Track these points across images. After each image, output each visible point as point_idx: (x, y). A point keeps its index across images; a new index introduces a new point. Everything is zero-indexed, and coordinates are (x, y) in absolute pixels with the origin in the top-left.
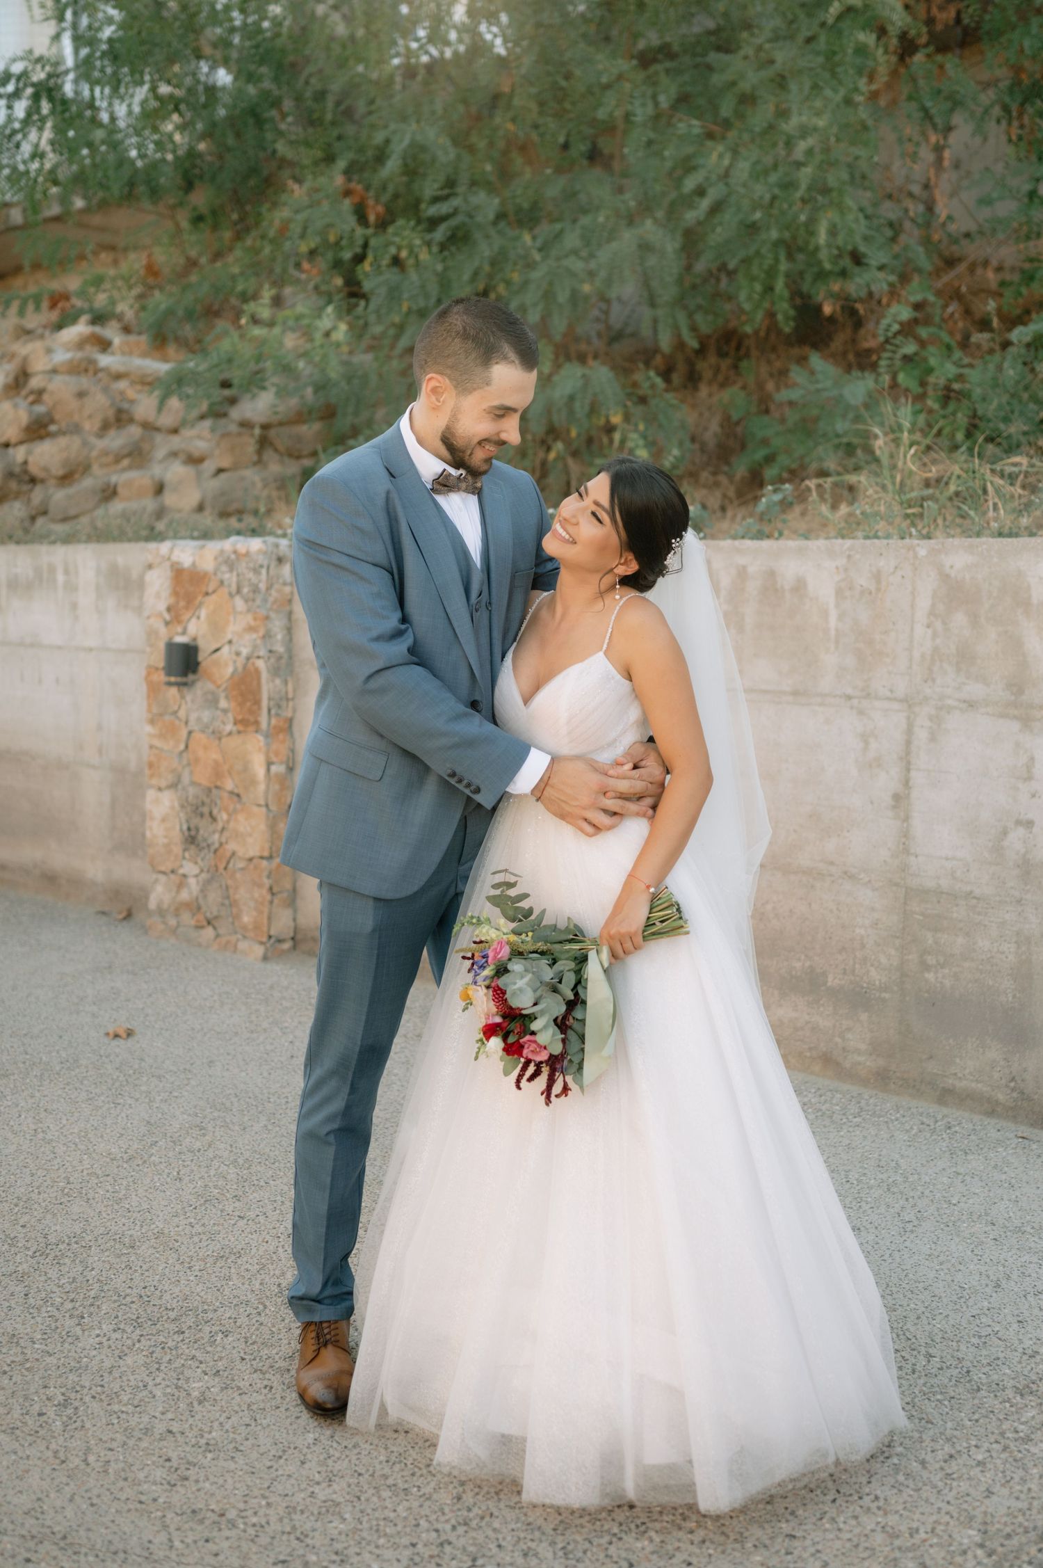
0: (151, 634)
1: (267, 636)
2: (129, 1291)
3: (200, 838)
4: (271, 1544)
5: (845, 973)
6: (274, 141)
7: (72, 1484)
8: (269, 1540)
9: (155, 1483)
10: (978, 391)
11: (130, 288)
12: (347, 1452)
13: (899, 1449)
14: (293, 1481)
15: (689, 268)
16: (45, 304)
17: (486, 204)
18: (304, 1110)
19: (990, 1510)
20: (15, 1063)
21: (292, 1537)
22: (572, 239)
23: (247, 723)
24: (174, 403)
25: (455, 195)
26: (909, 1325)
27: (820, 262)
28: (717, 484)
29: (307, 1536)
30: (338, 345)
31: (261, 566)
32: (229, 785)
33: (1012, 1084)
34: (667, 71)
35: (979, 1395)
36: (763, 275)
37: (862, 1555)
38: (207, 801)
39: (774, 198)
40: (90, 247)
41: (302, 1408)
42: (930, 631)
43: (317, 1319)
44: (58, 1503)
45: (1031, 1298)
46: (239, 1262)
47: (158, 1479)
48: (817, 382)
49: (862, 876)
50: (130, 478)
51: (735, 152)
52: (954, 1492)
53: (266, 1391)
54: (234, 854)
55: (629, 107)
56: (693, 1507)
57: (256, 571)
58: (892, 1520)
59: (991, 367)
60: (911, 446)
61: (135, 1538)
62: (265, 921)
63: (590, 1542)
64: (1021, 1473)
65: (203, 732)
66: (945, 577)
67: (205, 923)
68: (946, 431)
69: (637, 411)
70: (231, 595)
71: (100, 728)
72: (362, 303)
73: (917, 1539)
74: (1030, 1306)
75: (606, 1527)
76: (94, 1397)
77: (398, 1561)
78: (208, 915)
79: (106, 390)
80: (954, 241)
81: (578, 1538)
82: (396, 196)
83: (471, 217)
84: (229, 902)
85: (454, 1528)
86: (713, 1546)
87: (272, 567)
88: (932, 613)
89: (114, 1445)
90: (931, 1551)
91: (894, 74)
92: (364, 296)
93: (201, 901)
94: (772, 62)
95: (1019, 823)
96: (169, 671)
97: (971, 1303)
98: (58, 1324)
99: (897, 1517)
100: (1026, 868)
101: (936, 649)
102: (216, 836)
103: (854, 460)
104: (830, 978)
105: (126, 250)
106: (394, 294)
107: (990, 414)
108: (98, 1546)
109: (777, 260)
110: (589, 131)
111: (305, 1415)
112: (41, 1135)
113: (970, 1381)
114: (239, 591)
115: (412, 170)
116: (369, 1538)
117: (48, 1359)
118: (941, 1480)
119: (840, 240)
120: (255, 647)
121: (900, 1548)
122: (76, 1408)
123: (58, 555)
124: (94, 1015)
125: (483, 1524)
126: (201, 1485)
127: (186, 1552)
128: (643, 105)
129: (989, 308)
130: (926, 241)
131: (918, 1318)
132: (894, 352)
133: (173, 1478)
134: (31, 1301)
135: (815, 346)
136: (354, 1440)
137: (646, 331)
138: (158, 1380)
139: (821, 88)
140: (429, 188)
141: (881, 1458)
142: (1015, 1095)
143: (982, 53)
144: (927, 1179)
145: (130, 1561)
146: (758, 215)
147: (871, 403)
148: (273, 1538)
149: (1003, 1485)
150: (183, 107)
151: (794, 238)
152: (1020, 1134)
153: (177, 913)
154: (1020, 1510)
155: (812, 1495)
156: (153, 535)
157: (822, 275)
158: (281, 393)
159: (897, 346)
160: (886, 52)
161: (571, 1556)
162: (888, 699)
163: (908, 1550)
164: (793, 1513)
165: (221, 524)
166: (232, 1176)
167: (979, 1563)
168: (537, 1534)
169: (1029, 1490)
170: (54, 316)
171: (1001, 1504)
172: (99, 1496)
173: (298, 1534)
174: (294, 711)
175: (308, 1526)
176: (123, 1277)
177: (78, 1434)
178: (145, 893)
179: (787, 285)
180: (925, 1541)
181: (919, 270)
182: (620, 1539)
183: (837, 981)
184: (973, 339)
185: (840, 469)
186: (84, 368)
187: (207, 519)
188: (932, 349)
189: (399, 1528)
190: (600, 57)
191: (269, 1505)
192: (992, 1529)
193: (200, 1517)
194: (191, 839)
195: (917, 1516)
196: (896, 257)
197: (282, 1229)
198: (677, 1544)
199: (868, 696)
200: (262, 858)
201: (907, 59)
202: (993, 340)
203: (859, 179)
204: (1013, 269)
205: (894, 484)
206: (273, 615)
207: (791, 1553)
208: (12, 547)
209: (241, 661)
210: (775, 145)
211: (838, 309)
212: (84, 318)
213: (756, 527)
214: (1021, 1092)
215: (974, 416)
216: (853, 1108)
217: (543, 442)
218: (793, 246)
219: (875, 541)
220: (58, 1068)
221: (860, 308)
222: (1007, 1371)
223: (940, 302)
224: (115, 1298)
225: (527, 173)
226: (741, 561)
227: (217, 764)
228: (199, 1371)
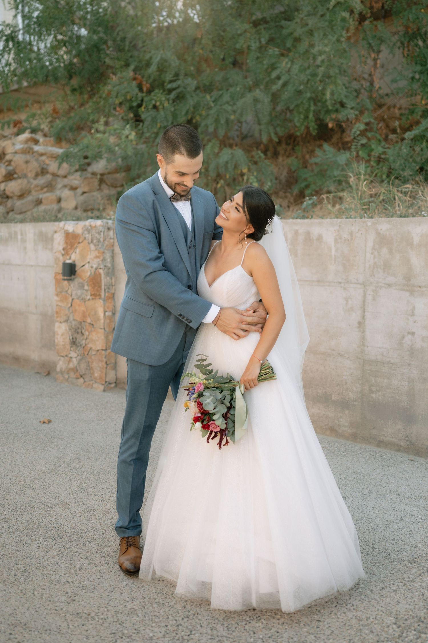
0: (57, 259)
1: (104, 260)
2: (50, 525)
3: (77, 342)
5: (339, 394)
6: (105, 58)
7: (28, 603)
8: (108, 625)
9: (62, 602)
10: (391, 158)
11: (46, 118)
12: (140, 589)
13: (362, 586)
14: (117, 601)
15: (274, 109)
16: (12, 125)
17: (192, 83)
18: (121, 451)
19: (398, 609)
20: (3, 434)
21: (117, 623)
22: (226, 98)
23: (96, 295)
24: (65, 165)
25: (178, 79)
26: (366, 536)
27: (327, 106)
28: (286, 197)
29: (123, 623)
30: (131, 141)
31: (101, 231)
32: (89, 320)
33: (407, 439)
34: (265, 28)
35: (394, 563)
36: (304, 112)
37: (347, 628)
38: (80, 327)
39: (308, 80)
40: (30, 102)
42: (373, 256)
43: (126, 536)
44: (23, 611)
45: (415, 524)
46: (95, 513)
47: (63, 601)
48: (326, 155)
49: (346, 355)
50: (47, 196)
51: (292, 62)
52: (384, 602)
53: (106, 565)
54: (91, 348)
55: (249, 43)
56: (279, 610)
57: (99, 233)
58: (359, 614)
59: (397, 148)
60: (364, 181)
61: (54, 625)
62: (104, 376)
63: (238, 624)
64: (411, 594)
65: (78, 299)
66: (378, 234)
67: (79, 377)
68: (379, 175)
69: (253, 167)
70: (89, 243)
71: (36, 298)
72: (141, 124)
73: (369, 622)
74: (414, 528)
75: (244, 618)
76: (36, 568)
77: (160, 632)
78: (81, 373)
79: (37, 160)
80: (382, 97)
81: (233, 622)
82: (154, 80)
83: (185, 88)
84: (89, 368)
85: (183, 619)
86: (287, 625)
87: (106, 232)
88: (373, 248)
89: (45, 587)
90: (375, 626)
91: (357, 29)
92: (142, 121)
93: (78, 368)
94: (307, 25)
95: (409, 333)
96: (64, 274)
97: (390, 526)
98: (22, 539)
99: (361, 613)
100: (412, 351)
101: (375, 263)
102: (84, 341)
103: (341, 187)
104: (333, 397)
105: (44, 103)
106: (154, 120)
107: (397, 168)
108: (39, 628)
109: (310, 106)
110: (233, 53)
111: (122, 574)
112: (14, 463)
113: (390, 558)
114: (92, 242)
115: (162, 69)
116: (149, 623)
117: (18, 553)
118: (379, 598)
119: (335, 97)
120: (99, 264)
121: (362, 625)
122: (29, 573)
123: (18, 227)
124: (35, 414)
125: (195, 617)
126: (80, 603)
127: (75, 630)
128: (255, 42)
129: (396, 124)
130: (370, 97)
131: (369, 533)
132: (357, 143)
133: (69, 600)
134: (11, 530)
135: (325, 140)
136: (142, 584)
137: (257, 135)
138: (62, 561)
139: (327, 35)
140: (168, 77)
141: (355, 589)
142: (408, 443)
143: (393, 20)
144: (373, 477)
145: (52, 633)
146: (302, 87)
147: (348, 164)
148: (110, 624)
149: (404, 599)
150: (67, 44)
151: (317, 96)
152: (410, 459)
153: (68, 373)
154: (411, 609)
155: (327, 604)
156: (57, 219)
157: (328, 112)
158: (109, 161)
159: (359, 140)
160: (354, 20)
161: (230, 630)
162: (356, 283)
163: (366, 626)
164: (319, 612)
165: (85, 214)
166: (91, 479)
167: (394, 631)
168: (216, 621)
169: (414, 601)
170: (15, 130)
171: (403, 607)
172: (39, 608)
173: (120, 621)
174: (115, 290)
175: (124, 619)
176: (48, 520)
177: (30, 583)
178: (55, 365)
179: (314, 116)
180: (372, 622)
181: (367, 109)
182: (250, 623)
183: (336, 398)
184: (390, 137)
185: (336, 190)
186: (28, 151)
187: (79, 213)
188: (373, 141)
189: (161, 619)
190: (237, 23)
191: (108, 610)
192: (399, 617)
193: (80, 616)
194: (74, 343)
195: (369, 612)
196: (358, 104)
197: (112, 500)
198: (273, 624)
199: (348, 282)
200: (102, 350)
201: (362, 23)
202: (398, 137)
203: (343, 72)
204: (405, 109)
205: (358, 196)
206: (106, 251)
207: (319, 628)
209: (93, 270)
210: (308, 58)
211: (335, 125)
212: (28, 131)
213: (302, 214)
214: (411, 442)
215: (390, 168)
216: (343, 449)
217: (215, 180)
218: (316, 100)
219: (351, 219)
220: (20, 436)
221: (344, 125)
222: (405, 554)
223: (376, 122)
224: (45, 528)
225: (208, 71)
226: (296, 228)
227: (84, 312)
228: (79, 557)
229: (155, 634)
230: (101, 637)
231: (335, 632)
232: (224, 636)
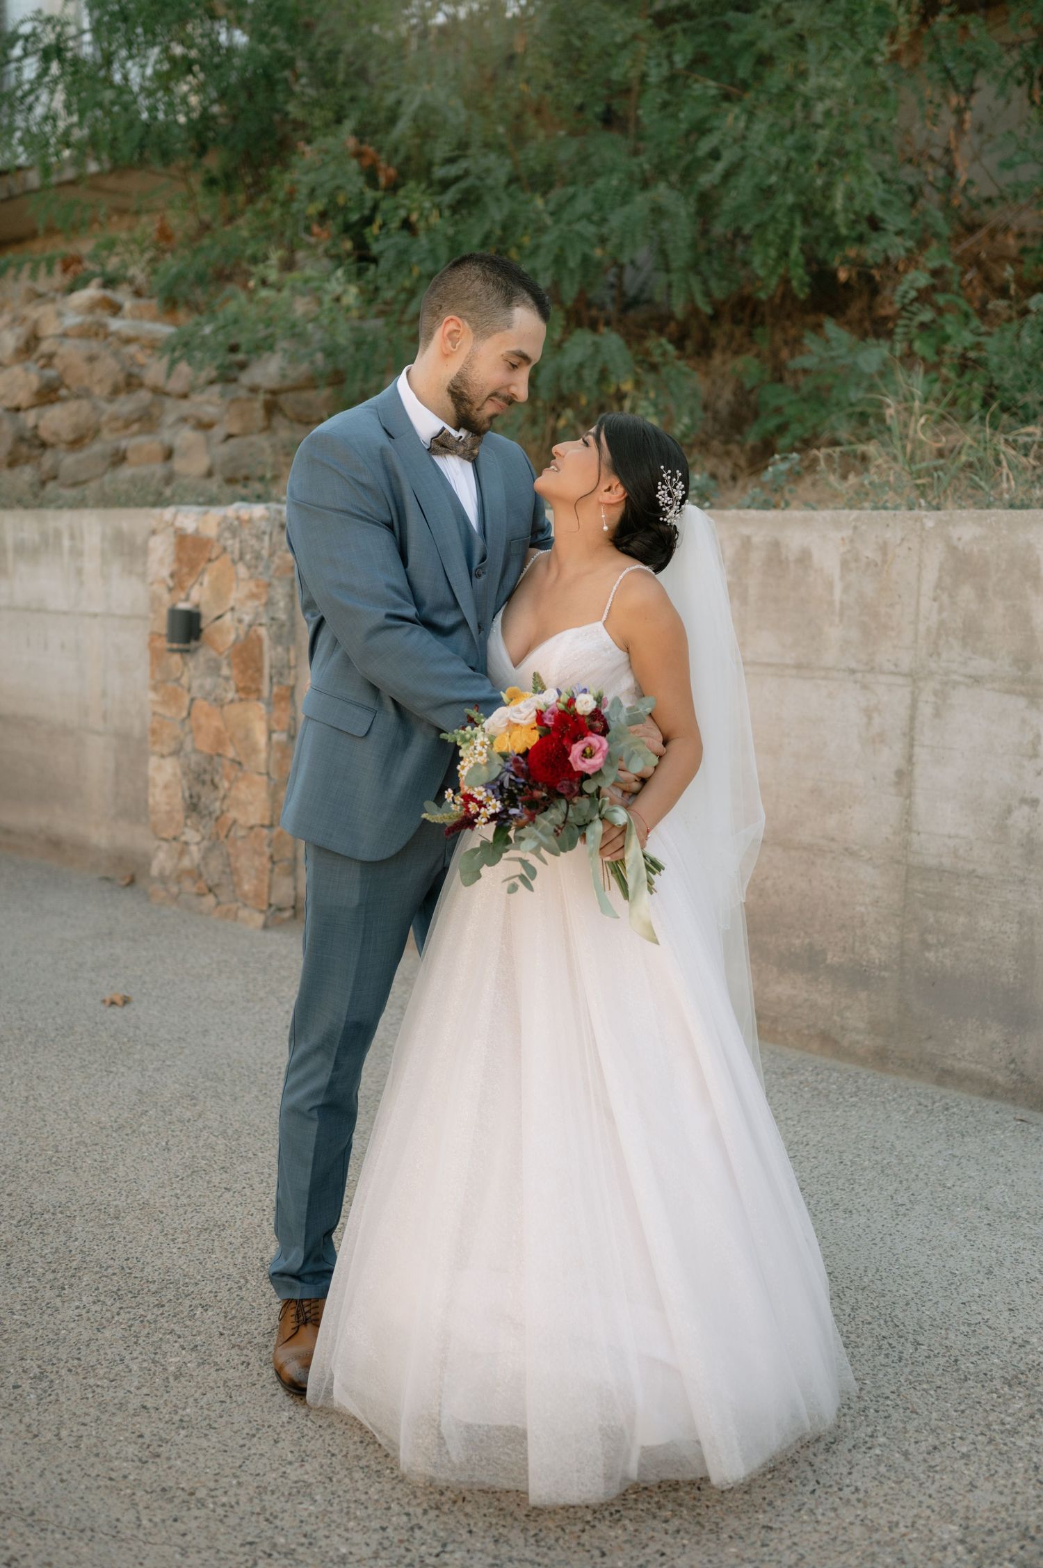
0: (155, 600)
1: (270, 603)
2: (111, 1262)
3: (201, 806)
4: (240, 1525)
5: (844, 950)
6: (286, 102)
7: (43, 1458)
8: (238, 1521)
9: (126, 1460)
10: (994, 361)
11: (142, 252)
12: (322, 1432)
13: (882, 1440)
14: (265, 1460)
15: (705, 232)
16: (58, 268)
17: (499, 168)
18: (288, 1085)
19: (972, 1505)
20: (11, 1029)
21: (261, 1518)
22: (584, 203)
23: (248, 691)
24: (183, 367)
25: (465, 156)
26: (897, 1312)
27: (836, 227)
28: (728, 454)
29: (276, 1517)
30: (348, 309)
31: (264, 533)
32: (231, 753)
33: (1012, 1066)
34: (684, 31)
35: (966, 1384)
36: (778, 240)
37: (839, 1549)
38: (209, 768)
39: (790, 161)
40: (103, 210)
41: (278, 1385)
42: (936, 605)
43: (297, 1296)
44: (28, 1479)
45: (1023, 1286)
46: (223, 1234)
47: (130, 1456)
48: (832, 349)
49: (864, 852)
50: (140, 444)
51: (751, 115)
52: (937, 1485)
53: (243, 1367)
54: (235, 822)
55: (644, 68)
57: (259, 537)
58: (872, 1513)
59: (1009, 335)
60: (921, 416)
61: (103, 1516)
62: (266, 890)
63: (563, 1530)
64: (1006, 1466)
65: (205, 699)
66: (952, 549)
67: (206, 891)
68: (963, 400)
69: (649, 378)
70: (234, 562)
71: (104, 694)
72: (372, 267)
73: (896, 1534)
74: (1022, 1294)
75: (579, 1514)
76: (70, 1370)
77: (367, 1545)
78: (210, 883)
79: (116, 354)
80: (975, 206)
81: (551, 1525)
82: (408, 159)
83: (480, 178)
84: (231, 870)
85: (425, 1512)
86: (688, 1537)
87: (275, 533)
88: (939, 586)
89: (87, 1420)
90: (911, 1546)
91: (916, 34)
92: (375, 260)
93: (202, 868)
94: (790, 21)
95: (1023, 801)
96: (172, 638)
97: (961, 1289)
98: (38, 1295)
99: (876, 1510)
100: (1029, 847)
101: (942, 623)
102: (218, 804)
103: (866, 430)
104: (829, 956)
105: (137, 213)
106: (402, 261)
107: (1007, 384)
108: (66, 1523)
109: (792, 225)
110: (603, 93)
111: (281, 1393)
112: (32, 1103)
113: (957, 1370)
114: (241, 558)
115: (425, 134)
116: (339, 1521)
117: (27, 1331)
118: (924, 1472)
119: (857, 205)
120: (257, 615)
121: (878, 1543)
122: (52, 1381)
123: (62, 520)
124: (92, 982)
125: (455, 1508)
126: (172, 1462)
127: (154, 1531)
128: (659, 65)
129: (1006, 275)
130: (946, 206)
131: (907, 1304)
132: (910, 319)
133: (145, 1455)
134: (13, 1271)
135: (832, 313)
136: (329, 1420)
137: (658, 298)
138: (135, 1355)
139: (840, 49)
140: (441, 150)
141: (864, 1449)
142: (1014, 1077)
143: (1007, 13)
144: (922, 1161)
145: (97, 1539)
146: (773, 179)
147: (885, 372)
148: (242, 1519)
149: (987, 1479)
150: (196, 68)
151: (811, 202)
152: (1018, 1117)
153: (178, 881)
154: (1003, 1505)
155: (791, 1486)
156: (160, 501)
157: (838, 242)
158: (293, 359)
159: (914, 314)
160: (908, 11)
161: (543, 1543)
162: (893, 673)
163: (887, 1544)
164: (770, 1504)
165: (228, 490)
166: (220, 1147)
167: (959, 1560)
168: (509, 1520)
169: (1014, 1484)
170: (67, 280)
171: (984, 1498)
172: (69, 1472)
173: (268, 1513)
174: (296, 678)
175: (278, 1507)
176: (106, 1249)
177: (52, 1408)
178: (147, 859)
179: (802, 251)
180: (904, 1535)
181: (937, 235)
182: (593, 1527)
183: (836, 959)
184: (990, 306)
185: (853, 439)
186: (94, 332)
187: (214, 486)
188: (949, 317)
189: (370, 1511)
190: (614, 15)
191: (239, 1484)
192: (974, 1524)
193: (170, 1495)
194: (193, 807)
195: (896, 1510)
196: (915, 222)
197: (268, 1202)
198: (651, 1534)
199: (872, 670)
200: (263, 826)
201: (930, 20)
202: (1010, 307)
203: (878, 142)
204: (1034, 235)
205: (904, 453)
206: (275, 582)
207: (767, 1545)
208: (20, 512)
209: (243, 629)
210: (792, 107)
211: (854, 274)
212: (96, 282)
213: (763, 497)
214: (1022, 1075)
215: (991, 385)
216: (850, 1088)
217: (553, 409)
218: (808, 211)
219: (883, 512)
220: (53, 1035)
221: (876, 274)
222: (996, 1361)
223: (959, 269)
224: (97, 1269)
225: (541, 134)
226: (745, 531)
227: (218, 731)
228: (177, 1345)
229: (354, 1550)
230: (218, 1551)
231: (808, 1559)
232: (526, 1560)
